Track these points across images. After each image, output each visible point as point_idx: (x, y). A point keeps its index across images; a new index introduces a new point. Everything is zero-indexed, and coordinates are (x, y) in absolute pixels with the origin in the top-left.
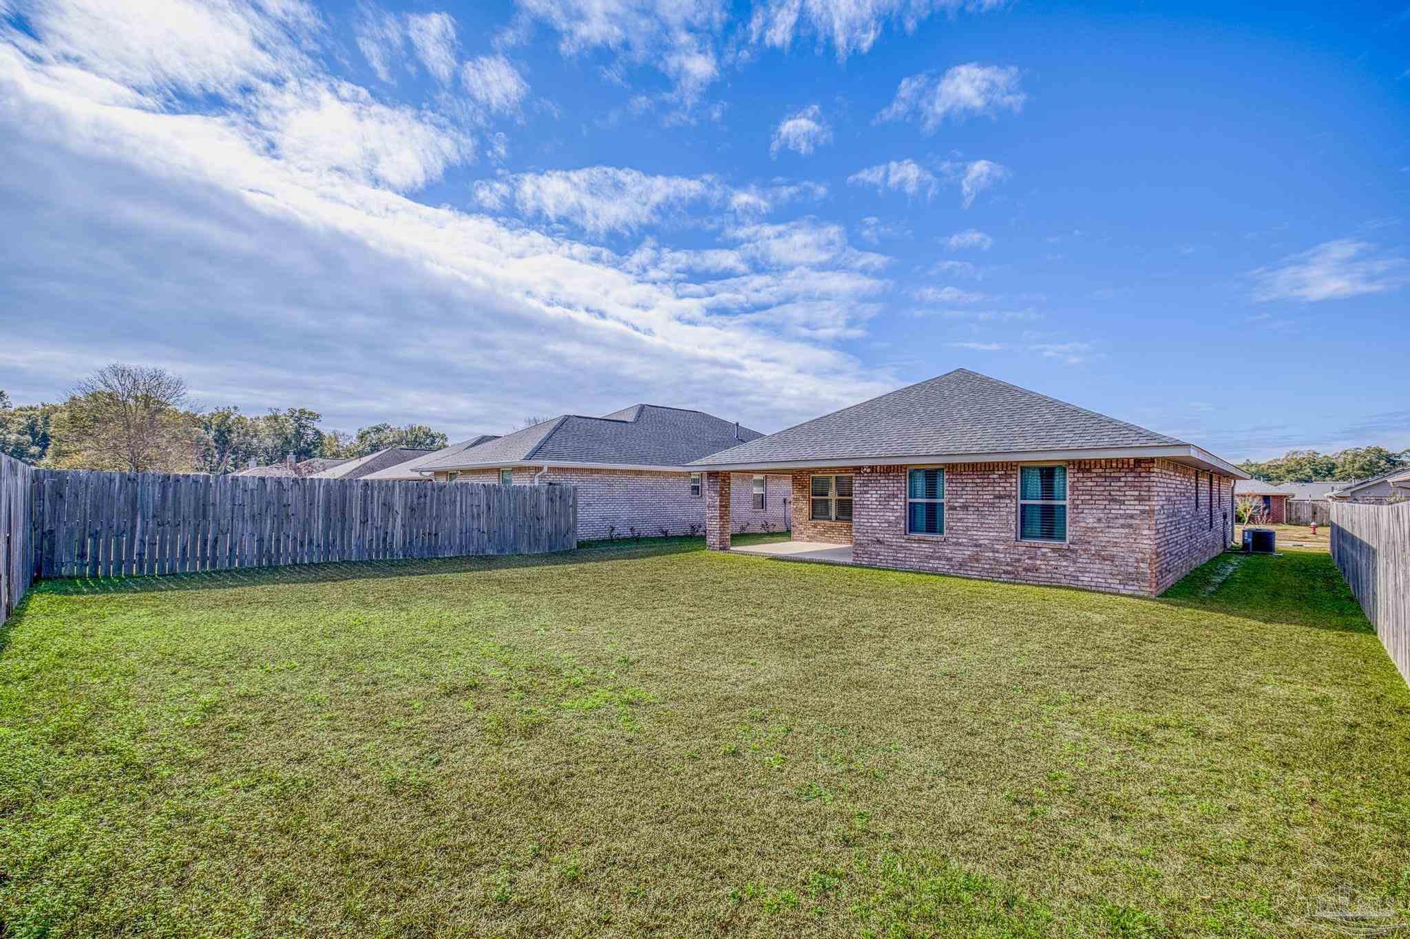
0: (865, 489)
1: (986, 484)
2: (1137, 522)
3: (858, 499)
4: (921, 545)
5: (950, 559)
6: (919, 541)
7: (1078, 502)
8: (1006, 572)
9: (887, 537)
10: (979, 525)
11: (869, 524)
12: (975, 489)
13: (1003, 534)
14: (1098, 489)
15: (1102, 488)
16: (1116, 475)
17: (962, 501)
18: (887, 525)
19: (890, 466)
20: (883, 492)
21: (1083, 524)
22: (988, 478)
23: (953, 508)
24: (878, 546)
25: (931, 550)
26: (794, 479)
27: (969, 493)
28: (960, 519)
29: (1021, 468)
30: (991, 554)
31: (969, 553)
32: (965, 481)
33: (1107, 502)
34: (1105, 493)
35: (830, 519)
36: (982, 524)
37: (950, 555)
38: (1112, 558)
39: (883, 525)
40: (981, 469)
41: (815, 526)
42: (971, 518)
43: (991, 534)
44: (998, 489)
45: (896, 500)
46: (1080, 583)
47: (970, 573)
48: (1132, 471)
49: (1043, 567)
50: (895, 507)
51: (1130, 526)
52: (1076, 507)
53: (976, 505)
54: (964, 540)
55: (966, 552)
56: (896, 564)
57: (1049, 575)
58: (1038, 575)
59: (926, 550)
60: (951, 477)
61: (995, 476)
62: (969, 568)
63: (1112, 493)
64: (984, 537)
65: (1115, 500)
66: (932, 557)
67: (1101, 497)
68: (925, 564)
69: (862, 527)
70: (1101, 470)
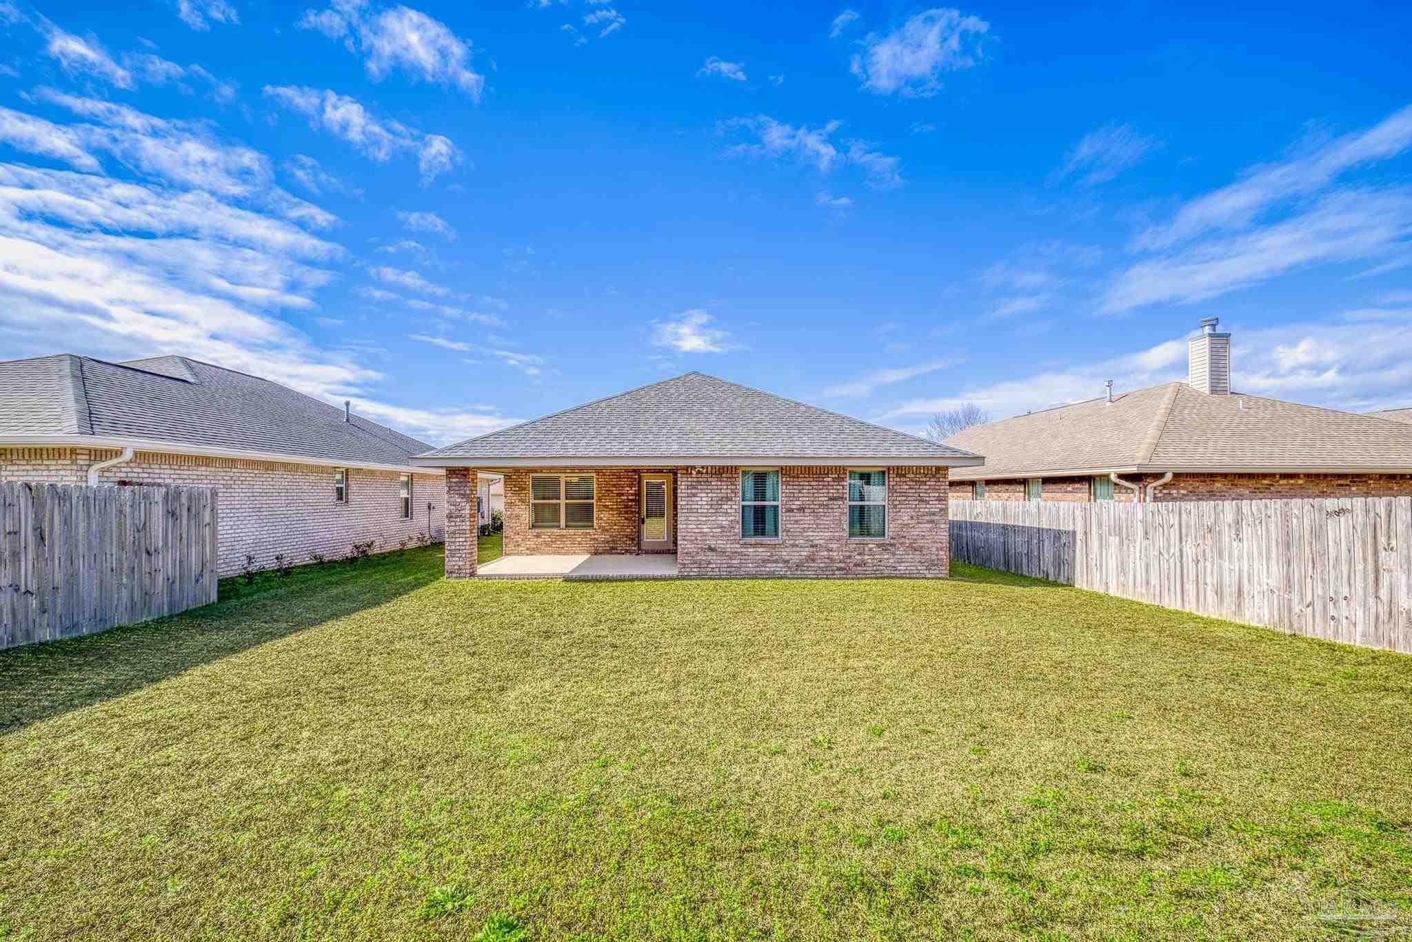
0: (693, 491)
1: (821, 487)
2: (937, 518)
3: (684, 503)
4: (756, 551)
5: (787, 562)
6: (756, 545)
7: (897, 503)
8: (840, 569)
9: (720, 544)
10: (814, 526)
11: (699, 531)
12: (811, 491)
13: (837, 534)
14: (911, 491)
15: (914, 491)
16: (924, 479)
17: (798, 503)
18: (719, 530)
19: (723, 467)
20: (715, 495)
21: (900, 522)
22: (823, 481)
23: (791, 510)
24: (709, 554)
25: (769, 554)
26: (508, 478)
27: (805, 495)
28: (797, 521)
29: (850, 472)
30: (826, 553)
31: (805, 554)
32: (802, 483)
33: (917, 502)
34: (917, 495)
35: (559, 527)
36: (817, 524)
37: (787, 558)
38: (921, 549)
39: (714, 530)
40: (817, 473)
41: (538, 536)
42: (807, 519)
43: (826, 534)
44: (832, 491)
45: (729, 503)
46: (898, 572)
47: (807, 573)
48: (934, 476)
49: (869, 561)
50: (729, 511)
51: (932, 522)
52: (895, 506)
53: (812, 506)
54: (801, 541)
55: (802, 553)
56: (730, 572)
57: (875, 568)
58: (865, 569)
59: (763, 554)
60: (788, 479)
61: (829, 479)
62: (805, 568)
63: (921, 495)
64: (819, 537)
65: (923, 501)
66: (769, 561)
67: (912, 499)
68: (763, 569)
69: (689, 534)
70: (913, 476)
